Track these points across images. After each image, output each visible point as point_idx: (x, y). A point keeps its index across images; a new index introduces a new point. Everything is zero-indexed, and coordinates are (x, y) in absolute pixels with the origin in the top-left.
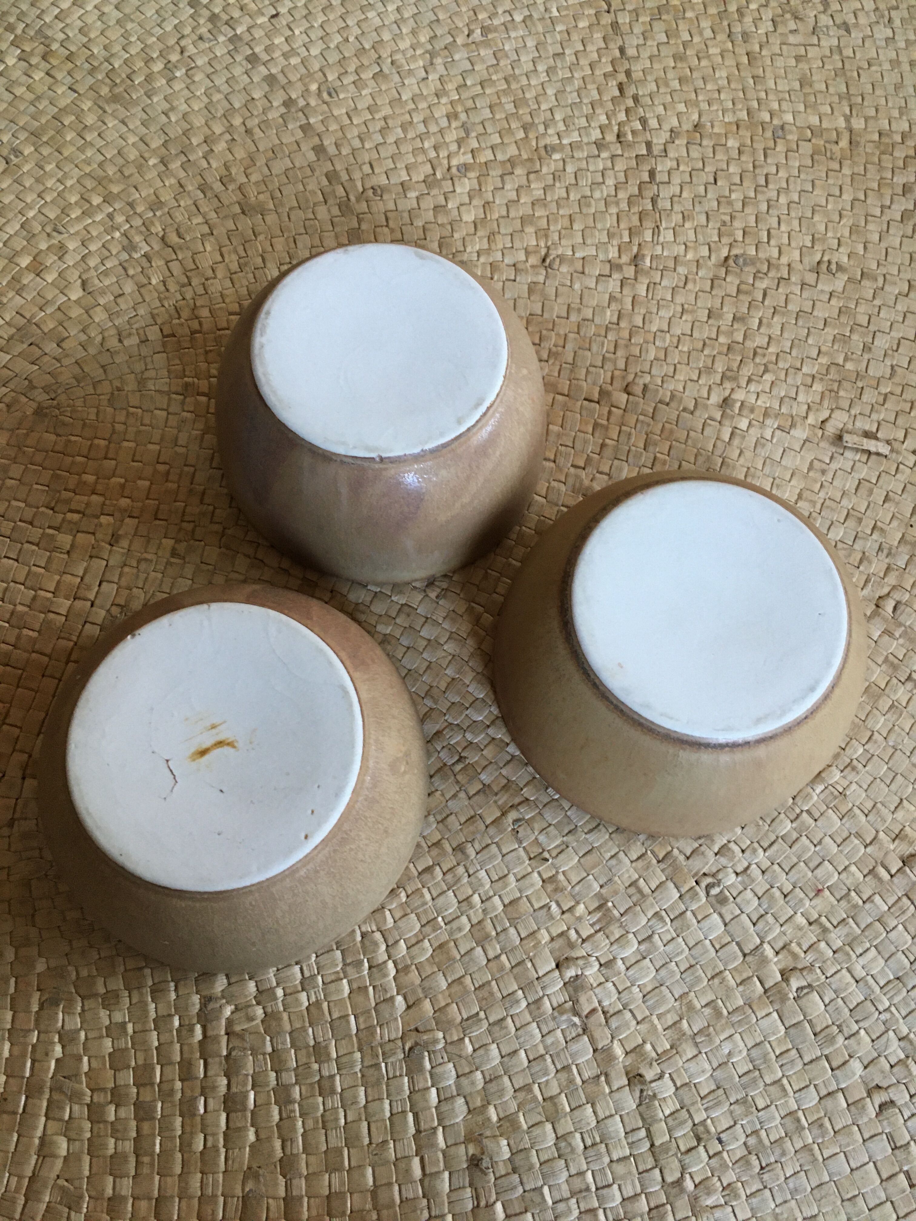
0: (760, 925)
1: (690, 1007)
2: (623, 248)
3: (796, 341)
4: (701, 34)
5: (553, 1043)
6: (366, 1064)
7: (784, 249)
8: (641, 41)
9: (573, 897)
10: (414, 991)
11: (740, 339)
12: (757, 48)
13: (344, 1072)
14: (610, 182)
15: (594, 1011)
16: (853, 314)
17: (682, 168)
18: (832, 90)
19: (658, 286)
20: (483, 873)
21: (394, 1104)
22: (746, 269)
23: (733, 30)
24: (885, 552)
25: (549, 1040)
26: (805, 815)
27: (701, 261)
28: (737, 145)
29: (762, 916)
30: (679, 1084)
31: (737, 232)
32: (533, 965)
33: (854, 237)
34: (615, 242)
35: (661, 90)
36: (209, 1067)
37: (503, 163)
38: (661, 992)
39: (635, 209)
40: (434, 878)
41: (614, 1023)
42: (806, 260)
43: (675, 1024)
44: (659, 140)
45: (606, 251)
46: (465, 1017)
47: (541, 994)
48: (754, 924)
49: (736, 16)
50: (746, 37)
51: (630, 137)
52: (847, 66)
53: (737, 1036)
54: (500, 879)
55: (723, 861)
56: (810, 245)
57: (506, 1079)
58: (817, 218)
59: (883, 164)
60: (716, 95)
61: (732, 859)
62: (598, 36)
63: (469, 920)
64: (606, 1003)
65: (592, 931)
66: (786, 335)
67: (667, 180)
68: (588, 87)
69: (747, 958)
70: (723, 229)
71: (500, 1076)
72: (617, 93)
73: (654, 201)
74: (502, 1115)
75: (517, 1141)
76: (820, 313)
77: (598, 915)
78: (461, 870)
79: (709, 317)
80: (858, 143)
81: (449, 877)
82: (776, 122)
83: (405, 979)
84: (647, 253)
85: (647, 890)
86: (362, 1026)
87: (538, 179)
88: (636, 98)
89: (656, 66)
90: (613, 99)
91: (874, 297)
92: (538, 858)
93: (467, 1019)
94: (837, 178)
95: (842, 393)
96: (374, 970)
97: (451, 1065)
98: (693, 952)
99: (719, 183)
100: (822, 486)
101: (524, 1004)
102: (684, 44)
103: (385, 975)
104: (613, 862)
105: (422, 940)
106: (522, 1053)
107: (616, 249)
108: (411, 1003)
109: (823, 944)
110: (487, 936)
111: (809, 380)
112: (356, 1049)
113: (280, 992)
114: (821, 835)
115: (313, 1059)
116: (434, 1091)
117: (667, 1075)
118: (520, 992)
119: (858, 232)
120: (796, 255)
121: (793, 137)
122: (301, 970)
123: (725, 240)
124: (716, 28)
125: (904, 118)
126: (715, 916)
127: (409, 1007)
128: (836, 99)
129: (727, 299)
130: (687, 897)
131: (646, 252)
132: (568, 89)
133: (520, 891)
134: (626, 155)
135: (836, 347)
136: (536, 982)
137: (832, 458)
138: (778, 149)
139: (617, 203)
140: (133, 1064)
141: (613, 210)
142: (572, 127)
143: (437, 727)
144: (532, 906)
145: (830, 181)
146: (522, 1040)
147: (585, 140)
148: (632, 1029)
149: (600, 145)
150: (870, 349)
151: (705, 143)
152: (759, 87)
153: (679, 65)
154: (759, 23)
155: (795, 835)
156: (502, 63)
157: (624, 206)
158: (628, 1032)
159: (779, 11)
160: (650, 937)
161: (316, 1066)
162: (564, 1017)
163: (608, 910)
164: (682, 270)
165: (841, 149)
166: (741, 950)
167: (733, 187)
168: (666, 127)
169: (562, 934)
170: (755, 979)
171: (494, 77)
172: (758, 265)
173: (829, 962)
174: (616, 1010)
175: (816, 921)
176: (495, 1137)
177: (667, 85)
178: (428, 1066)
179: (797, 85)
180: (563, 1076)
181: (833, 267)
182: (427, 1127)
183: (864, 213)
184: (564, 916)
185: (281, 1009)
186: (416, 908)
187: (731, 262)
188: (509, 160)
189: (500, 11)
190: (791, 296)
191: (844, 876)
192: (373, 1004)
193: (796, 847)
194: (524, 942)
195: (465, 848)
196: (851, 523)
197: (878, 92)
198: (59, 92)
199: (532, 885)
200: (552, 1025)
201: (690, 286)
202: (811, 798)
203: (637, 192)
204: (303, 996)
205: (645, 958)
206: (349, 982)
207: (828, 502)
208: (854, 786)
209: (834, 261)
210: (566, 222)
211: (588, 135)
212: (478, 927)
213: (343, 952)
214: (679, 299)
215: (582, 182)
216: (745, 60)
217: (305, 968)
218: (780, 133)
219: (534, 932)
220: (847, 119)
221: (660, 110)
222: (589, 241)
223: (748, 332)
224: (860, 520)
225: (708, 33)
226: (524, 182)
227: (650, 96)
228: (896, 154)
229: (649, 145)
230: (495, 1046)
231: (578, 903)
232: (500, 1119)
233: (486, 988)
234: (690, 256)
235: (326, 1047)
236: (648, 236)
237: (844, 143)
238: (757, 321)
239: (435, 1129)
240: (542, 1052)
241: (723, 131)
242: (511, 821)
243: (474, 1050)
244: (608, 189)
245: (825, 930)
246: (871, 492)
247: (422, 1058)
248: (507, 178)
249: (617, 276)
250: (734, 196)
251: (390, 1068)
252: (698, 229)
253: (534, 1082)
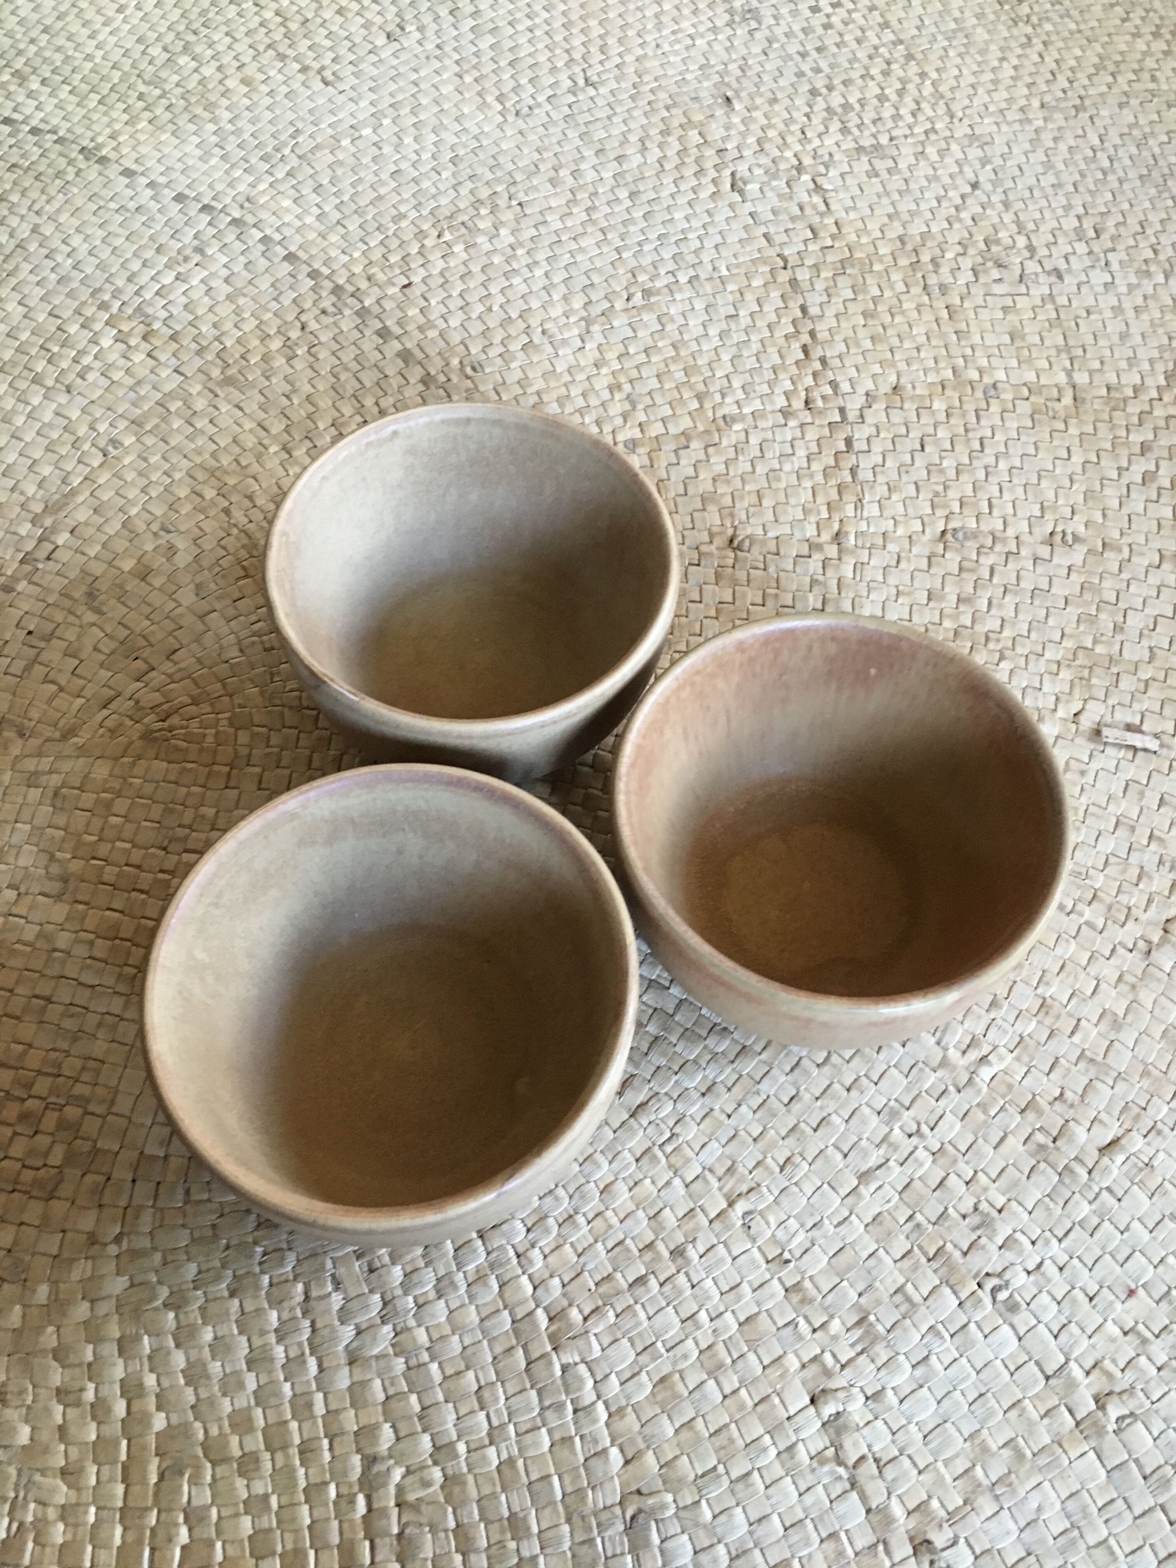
0: (1063, 1337)
1: (984, 1449)
2: (822, 526)
3: (1035, 624)
4: (892, 288)
5: (813, 1504)
6: (576, 1540)
7: (1010, 519)
8: (825, 298)
9: (826, 1309)
10: (632, 1440)
11: (968, 623)
12: (957, 301)
13: (548, 1551)
14: (801, 453)
15: (863, 1458)
16: (1096, 590)
17: (882, 435)
18: (1047, 343)
19: (867, 566)
20: (709, 1283)
22: (968, 544)
23: (929, 282)
24: (1168, 865)
25: (808, 1499)
26: (1105, 1194)
27: (914, 537)
28: (944, 407)
29: (1064, 1326)
30: (978, 1552)
31: (952, 503)
32: (782, 1402)
33: (1090, 504)
34: (813, 519)
35: (852, 351)
36: (377, 1551)
37: (677, 436)
38: (946, 1430)
39: (833, 482)
40: (648, 1291)
41: (890, 1473)
42: (1036, 531)
43: (967, 1471)
44: (854, 405)
45: (803, 529)
46: (700, 1473)
47: (794, 1439)
48: (1056, 1337)
49: (930, 267)
50: (944, 289)
51: (820, 403)
52: (1062, 316)
53: (1047, 1484)
54: (732, 1289)
55: (1009, 1256)
56: (1039, 514)
57: (757, 1553)
58: (1044, 484)
59: (1115, 422)
60: (915, 354)
61: (1020, 1253)
62: (775, 294)
63: (697, 1344)
64: (875, 1449)
65: (853, 1354)
66: (1021, 616)
67: (866, 448)
68: (769, 350)
69: (1051, 1382)
70: (936, 500)
71: (750, 1550)
72: (802, 356)
73: (853, 471)
76: (1060, 590)
77: (857, 1333)
78: (681, 1279)
79: (929, 599)
80: (1084, 400)
81: (667, 1288)
82: (987, 380)
83: (620, 1425)
84: (851, 530)
85: (917, 1298)
86: (569, 1490)
87: (718, 452)
88: (823, 361)
89: (843, 325)
90: (797, 363)
91: (1120, 571)
92: (777, 1261)
93: (703, 1476)
94: (1063, 439)
95: (1094, 681)
96: (580, 1414)
97: (685, 1537)
98: (982, 1375)
99: (928, 449)
100: (1082, 789)
101: (773, 1452)
102: (874, 299)
103: (595, 1421)
104: (872, 1262)
105: (638, 1373)
106: (775, 1518)
107: (815, 526)
108: (630, 1456)
109: (1143, 1360)
110: (721, 1366)
111: (1054, 667)
112: (563, 1520)
113: (461, 1448)
114: (1128, 1219)
115: (509, 1536)
117: (962, 1541)
118: (767, 1437)
119: (1094, 498)
120: (1024, 526)
121: (1008, 396)
122: (488, 1416)
123: (939, 512)
124: (908, 280)
125: (1135, 369)
126: (1006, 1328)
127: (627, 1462)
128: (1053, 352)
129: (948, 577)
130: (968, 1305)
131: (849, 529)
132: (745, 353)
133: (758, 1304)
134: (817, 422)
135: (1082, 628)
136: (786, 1423)
137: (1091, 756)
138: (991, 409)
139: (811, 476)
140: (279, 1549)
141: (807, 484)
142: (752, 395)
143: (641, 1098)
144: (774, 1323)
145: (1055, 443)
146: (773, 1501)
147: (769, 408)
148: (914, 1481)
149: (786, 413)
150: (1122, 629)
151: (906, 406)
152: (963, 343)
153: (870, 322)
154: (957, 273)
155: (1095, 1221)
156: (668, 328)
157: (819, 478)
158: (908, 1485)
159: (979, 260)
160: (926, 1358)
161: (512, 1545)
162: (826, 1468)
163: (871, 1324)
164: (892, 547)
165: (1066, 407)
166: (1043, 1372)
167: (944, 454)
168: (861, 391)
169: (815, 1359)
170: (1063, 1408)
171: (660, 344)
172: (981, 538)
173: (1152, 1383)
174: (891, 1457)
175: (1132, 1329)
177: (858, 345)
178: (655, 1539)
179: (1007, 339)
180: (829, 1546)
181: (1069, 538)
183: (1098, 477)
184: (816, 1335)
185: (465, 1470)
186: (628, 1331)
187: (949, 536)
188: (683, 433)
189: (662, 272)
190: (1022, 573)
191: (1161, 1268)
192: (582, 1460)
193: (1097, 1235)
194: (767, 1371)
195: (684, 1250)
196: (1122, 832)
197: (1102, 342)
198: (164, 375)
199: (772, 1296)
200: (810, 1479)
201: (903, 565)
202: (1111, 1172)
203: (833, 463)
204: (492, 1451)
205: (921, 1386)
206: (549, 1432)
207: (1092, 809)
208: (1162, 1155)
209: (1069, 531)
210: (754, 499)
211: (772, 402)
212: (709, 1353)
213: (540, 1393)
214: (892, 580)
215: (769, 455)
216: (944, 314)
217: (492, 1415)
218: (992, 392)
219: (780, 1357)
220: (1069, 374)
221: (853, 372)
222: (782, 519)
223: (977, 615)
224: (1133, 829)
225: (900, 287)
226: (703, 457)
227: (840, 357)
228: (1129, 410)
229: (842, 410)
230: (739, 1510)
231: (832, 1317)
233: (724, 1435)
234: (900, 531)
235: (525, 1519)
236: (850, 510)
237: (1068, 400)
238: (986, 602)
240: (802, 1515)
241: (927, 393)
242: (740, 1214)
243: (715, 1517)
244: (799, 460)
245: (1144, 1341)
246: (1142, 794)
247: (648, 1529)
248: (681, 452)
249: (817, 557)
250: (945, 463)
251: (607, 1544)
252: (908, 502)
253: (793, 1556)
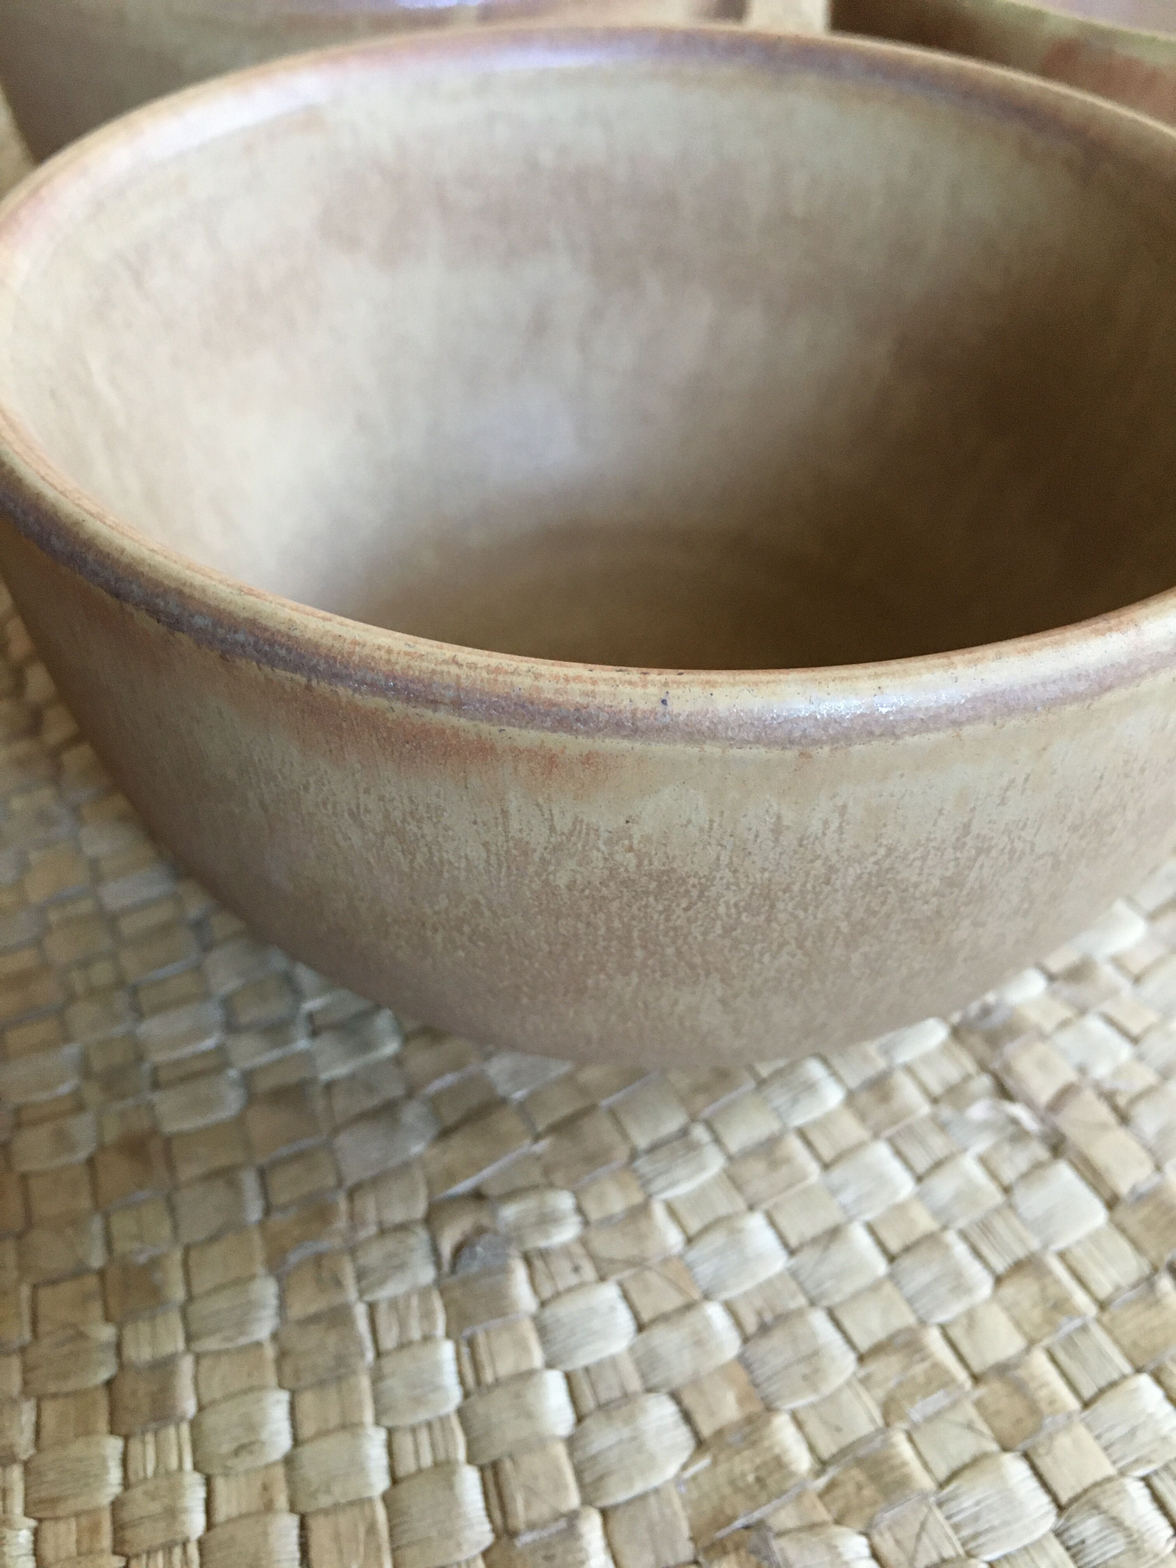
5: (957, 1197)
6: (298, 1309)
13: (210, 1344)
15: (1069, 1091)
21: (405, 1443)
25: (944, 1188)
41: (1148, 1118)
57: (817, 1319)
71: (799, 1313)
74: (827, 1449)
75: (908, 1533)
96: (328, 1037)
97: (610, 1292)
101: (834, 1095)
103: (367, 1050)
106: (858, 1235)
108: (457, 1119)
112: (260, 1270)
115: (98, 1312)
116: (554, 1383)
127: (450, 1134)
146: (847, 1197)
161: (106, 1333)
162: (977, 1114)
174: (1140, 1087)
176: (812, 1527)
178: (524, 1299)
180: (1022, 1291)
182: (541, 1510)
192: (325, 1132)
200: (938, 1145)
204: (81, 1125)
230: (758, 1219)
232: (822, 1465)
239: (573, 1517)
240: (931, 1225)
243: (690, 1241)
247: (505, 1270)
251: (383, 1319)
253: (923, 1323)
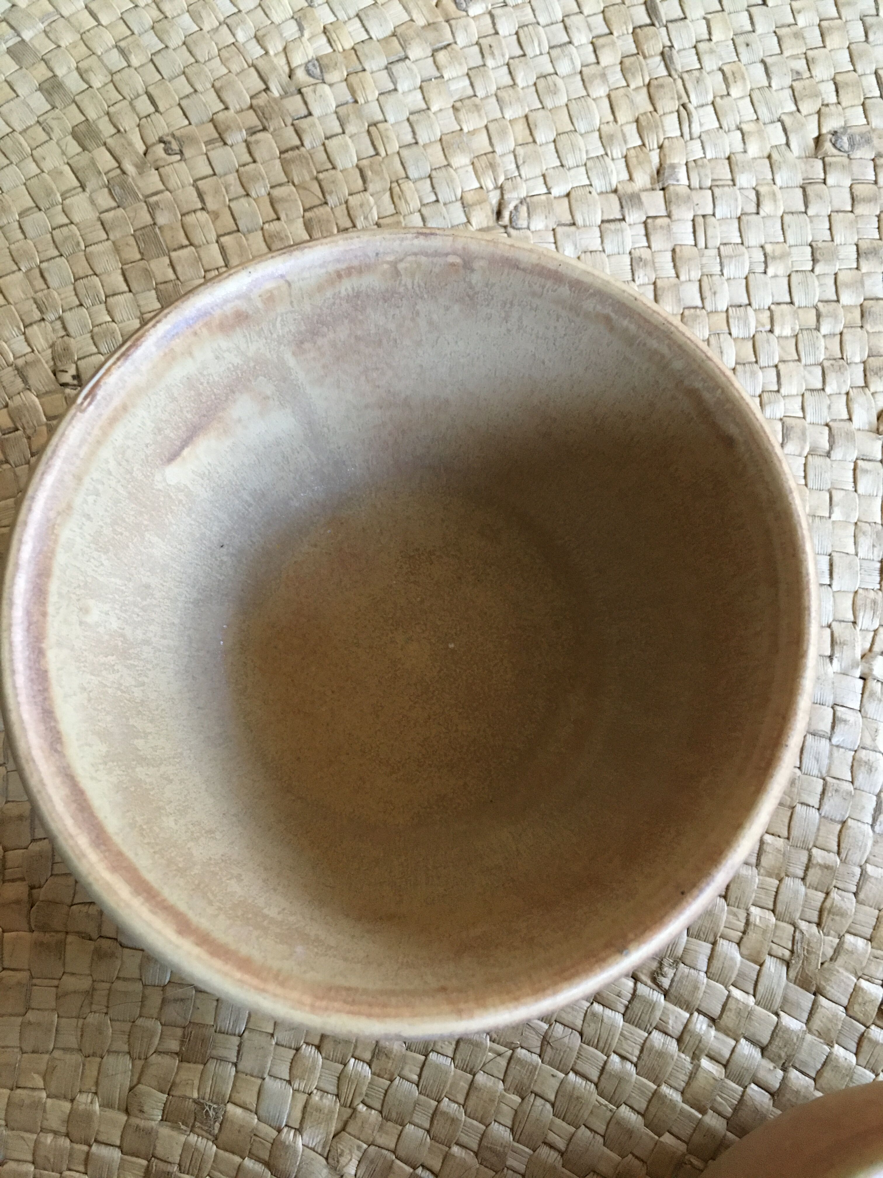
2: (633, 161)
14: (582, 38)
19: (711, 220)
22: (857, 154)
27: (775, 156)
31: (823, 87)
34: (617, 152)
37: (385, 40)
39: (637, 82)
45: (606, 173)
70: (798, 85)
73: (666, 57)
79: (814, 260)
84: (678, 159)
87: (454, 59)
107: (622, 163)
123: (807, 106)
129: (836, 218)
131: (676, 161)
139: (603, 77)
141: (600, 91)
157: (616, 78)
164: (745, 180)
187: (828, 146)
188: (394, 35)
201: (767, 208)
203: (632, 48)
210: (522, 132)
214: (754, 239)
215: (532, 50)
222: (570, 162)
226: (431, 71)
234: (753, 150)
236: (671, 127)
244: (581, 52)
248: (397, 69)
249: (635, 217)
250: (801, 21)
252: (756, 95)
